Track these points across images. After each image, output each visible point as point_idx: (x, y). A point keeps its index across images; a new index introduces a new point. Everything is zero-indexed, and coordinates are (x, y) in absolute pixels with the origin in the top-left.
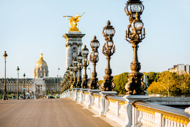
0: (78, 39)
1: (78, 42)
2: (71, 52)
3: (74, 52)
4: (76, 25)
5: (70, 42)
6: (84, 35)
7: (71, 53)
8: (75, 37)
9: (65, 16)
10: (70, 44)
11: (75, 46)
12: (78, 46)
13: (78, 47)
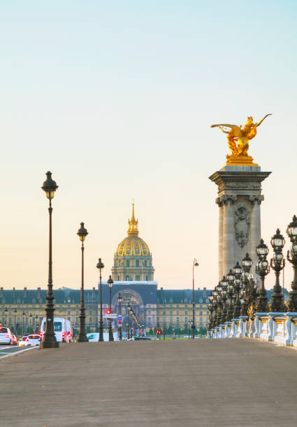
0: (251, 185)
1: (251, 194)
2: (232, 219)
3: (241, 219)
4: (246, 147)
5: (230, 193)
6: (269, 173)
7: (232, 223)
8: (243, 181)
9: (217, 126)
10: (229, 199)
11: (242, 204)
12: (252, 203)
13: (252, 207)
